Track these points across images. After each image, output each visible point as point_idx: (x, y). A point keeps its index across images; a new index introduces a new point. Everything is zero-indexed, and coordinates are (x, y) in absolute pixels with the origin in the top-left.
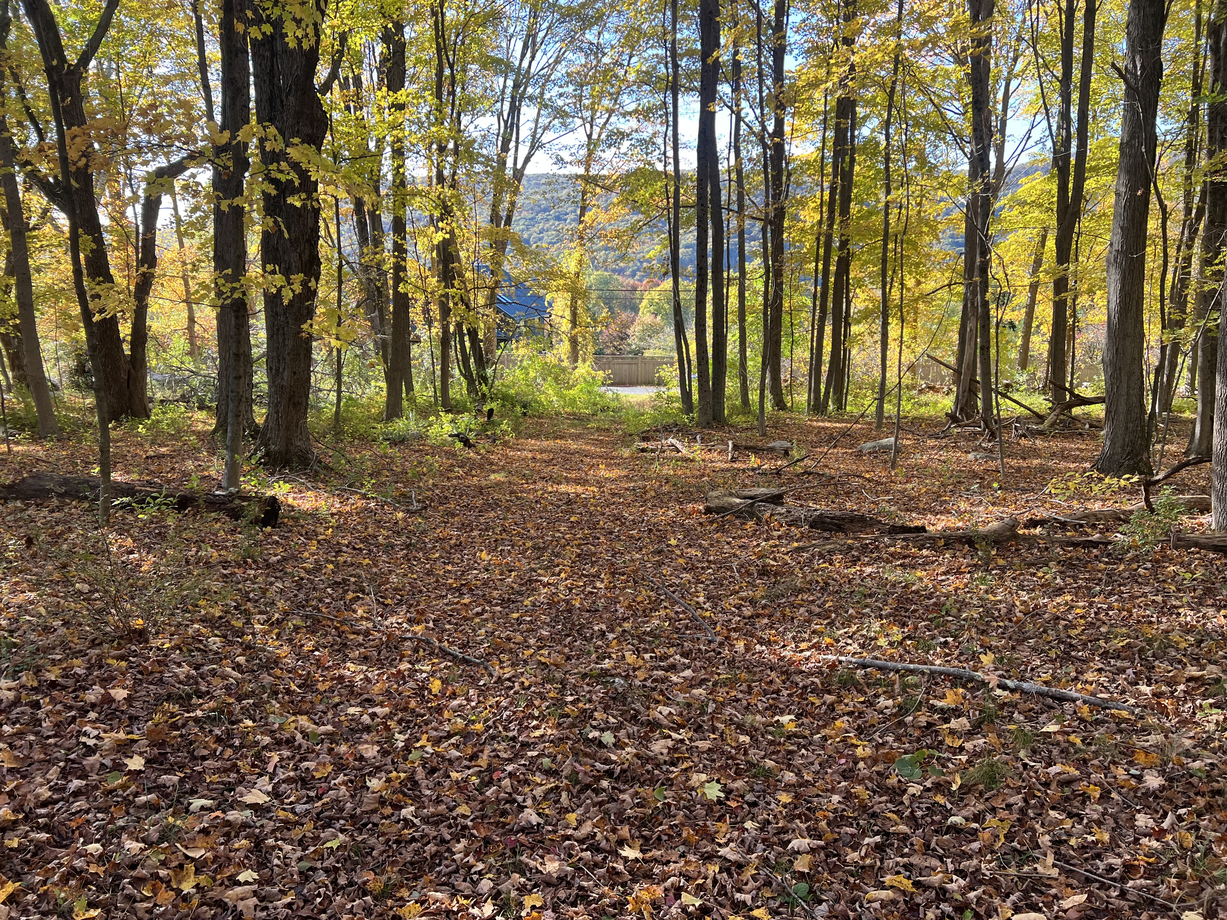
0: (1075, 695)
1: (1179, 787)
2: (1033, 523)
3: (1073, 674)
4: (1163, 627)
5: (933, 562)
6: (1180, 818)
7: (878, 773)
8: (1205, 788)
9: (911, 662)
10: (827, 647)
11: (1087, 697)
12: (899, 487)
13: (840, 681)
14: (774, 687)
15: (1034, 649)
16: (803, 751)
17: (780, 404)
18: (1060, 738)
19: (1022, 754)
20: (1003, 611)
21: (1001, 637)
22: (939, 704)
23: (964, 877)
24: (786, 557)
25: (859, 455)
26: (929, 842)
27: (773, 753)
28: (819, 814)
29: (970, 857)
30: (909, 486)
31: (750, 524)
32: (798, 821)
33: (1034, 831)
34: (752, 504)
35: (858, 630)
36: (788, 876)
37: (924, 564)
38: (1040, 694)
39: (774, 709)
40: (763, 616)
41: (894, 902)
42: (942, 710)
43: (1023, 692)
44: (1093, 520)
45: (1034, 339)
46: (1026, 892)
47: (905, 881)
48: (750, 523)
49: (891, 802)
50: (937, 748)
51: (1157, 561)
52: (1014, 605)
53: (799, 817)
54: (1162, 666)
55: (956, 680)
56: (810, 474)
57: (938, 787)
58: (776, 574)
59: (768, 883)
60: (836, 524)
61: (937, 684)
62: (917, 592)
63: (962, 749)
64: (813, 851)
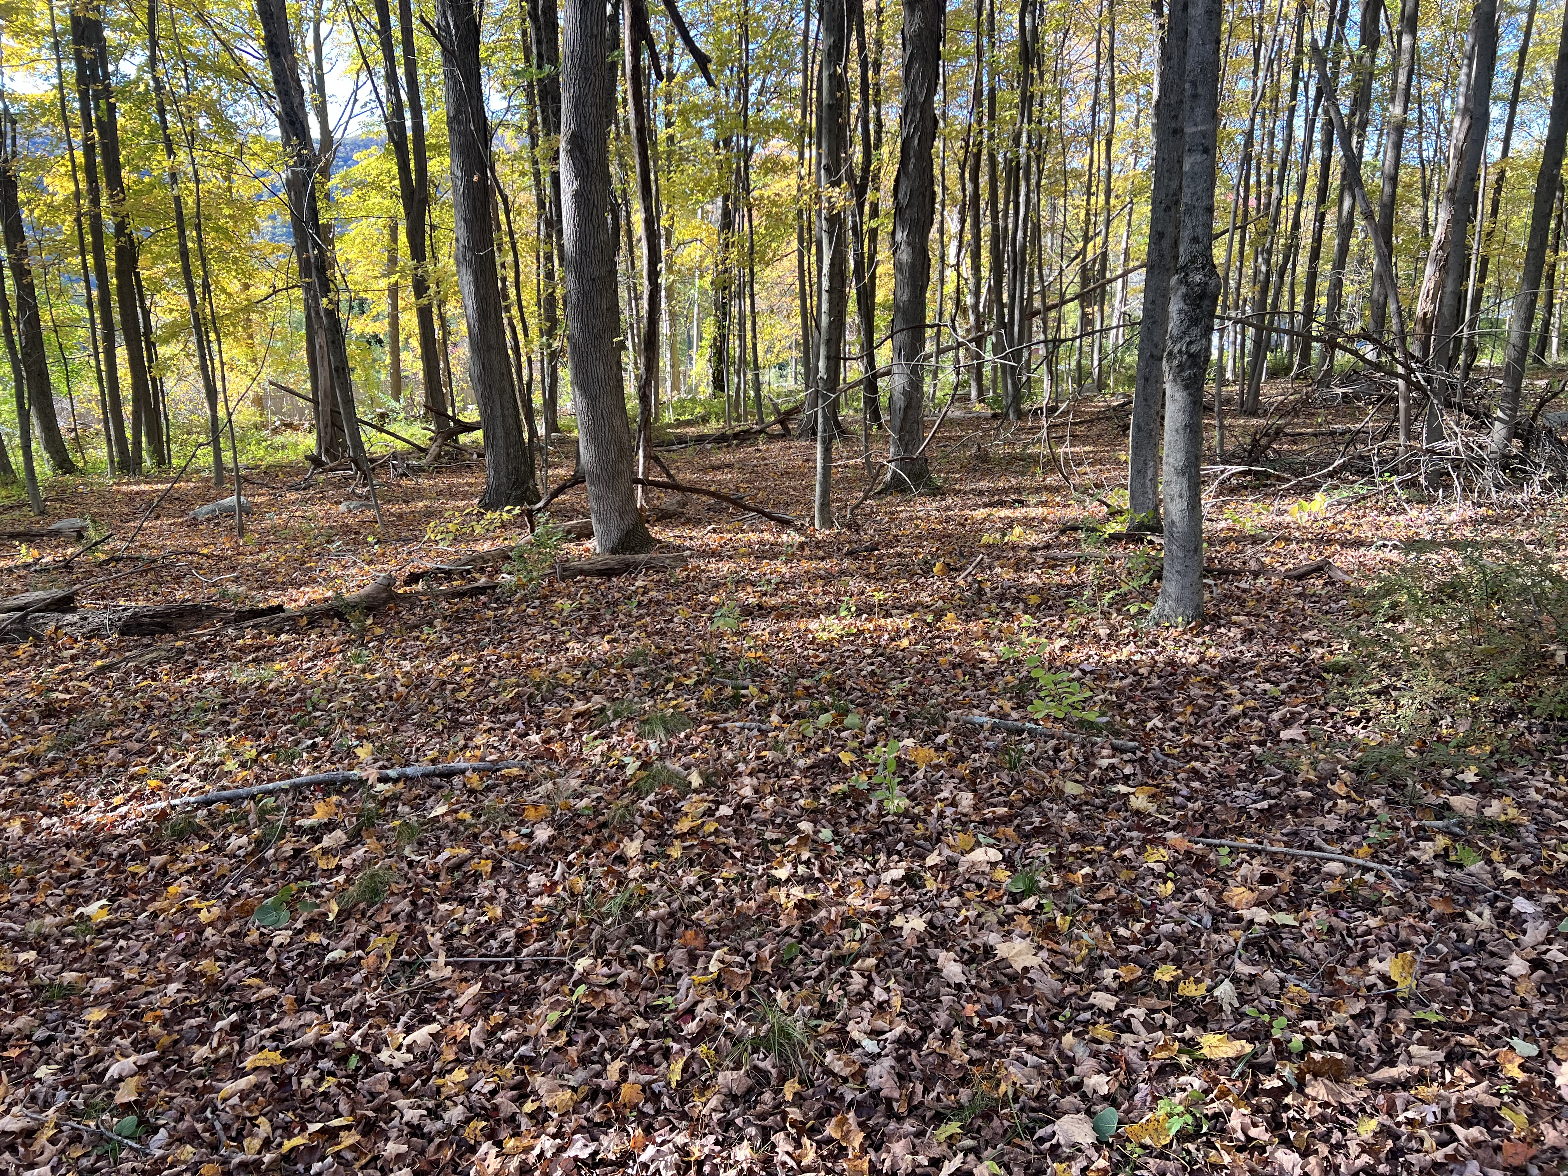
0: (463, 765)
1: (568, 832)
2: (413, 578)
3: (462, 743)
4: (551, 666)
5: (295, 648)
6: (570, 865)
7: (232, 934)
8: (591, 825)
9: (270, 780)
10: (153, 793)
11: (476, 764)
12: (250, 559)
13: (173, 832)
14: (73, 870)
15: (419, 725)
16: (122, 943)
17: (64, 464)
18: (449, 819)
19: (407, 851)
20: (383, 689)
21: (379, 721)
22: (306, 822)
23: (346, 1020)
24: (85, 684)
25: (194, 523)
26: (303, 994)
27: (75, 960)
28: (148, 1018)
29: (355, 992)
30: (263, 556)
31: (24, 648)
32: (117, 1039)
33: (424, 933)
34: (22, 619)
35: (197, 758)
36: (105, 1117)
37: (285, 652)
38: (426, 775)
39: (74, 900)
40: (51, 775)
41: (258, 1087)
42: (312, 829)
43: (407, 779)
44: (479, 562)
45: (403, 355)
46: (419, 1007)
47: (272, 1055)
48: (23, 646)
49: (252, 964)
50: (310, 878)
51: (545, 597)
52: (394, 679)
53: (119, 1032)
54: (551, 710)
55: (327, 787)
56: (118, 560)
57: (312, 925)
58: (70, 711)
59: (76, 1138)
60: (158, 624)
61: (305, 799)
62: (275, 691)
63: (339, 868)
64: (142, 1069)
